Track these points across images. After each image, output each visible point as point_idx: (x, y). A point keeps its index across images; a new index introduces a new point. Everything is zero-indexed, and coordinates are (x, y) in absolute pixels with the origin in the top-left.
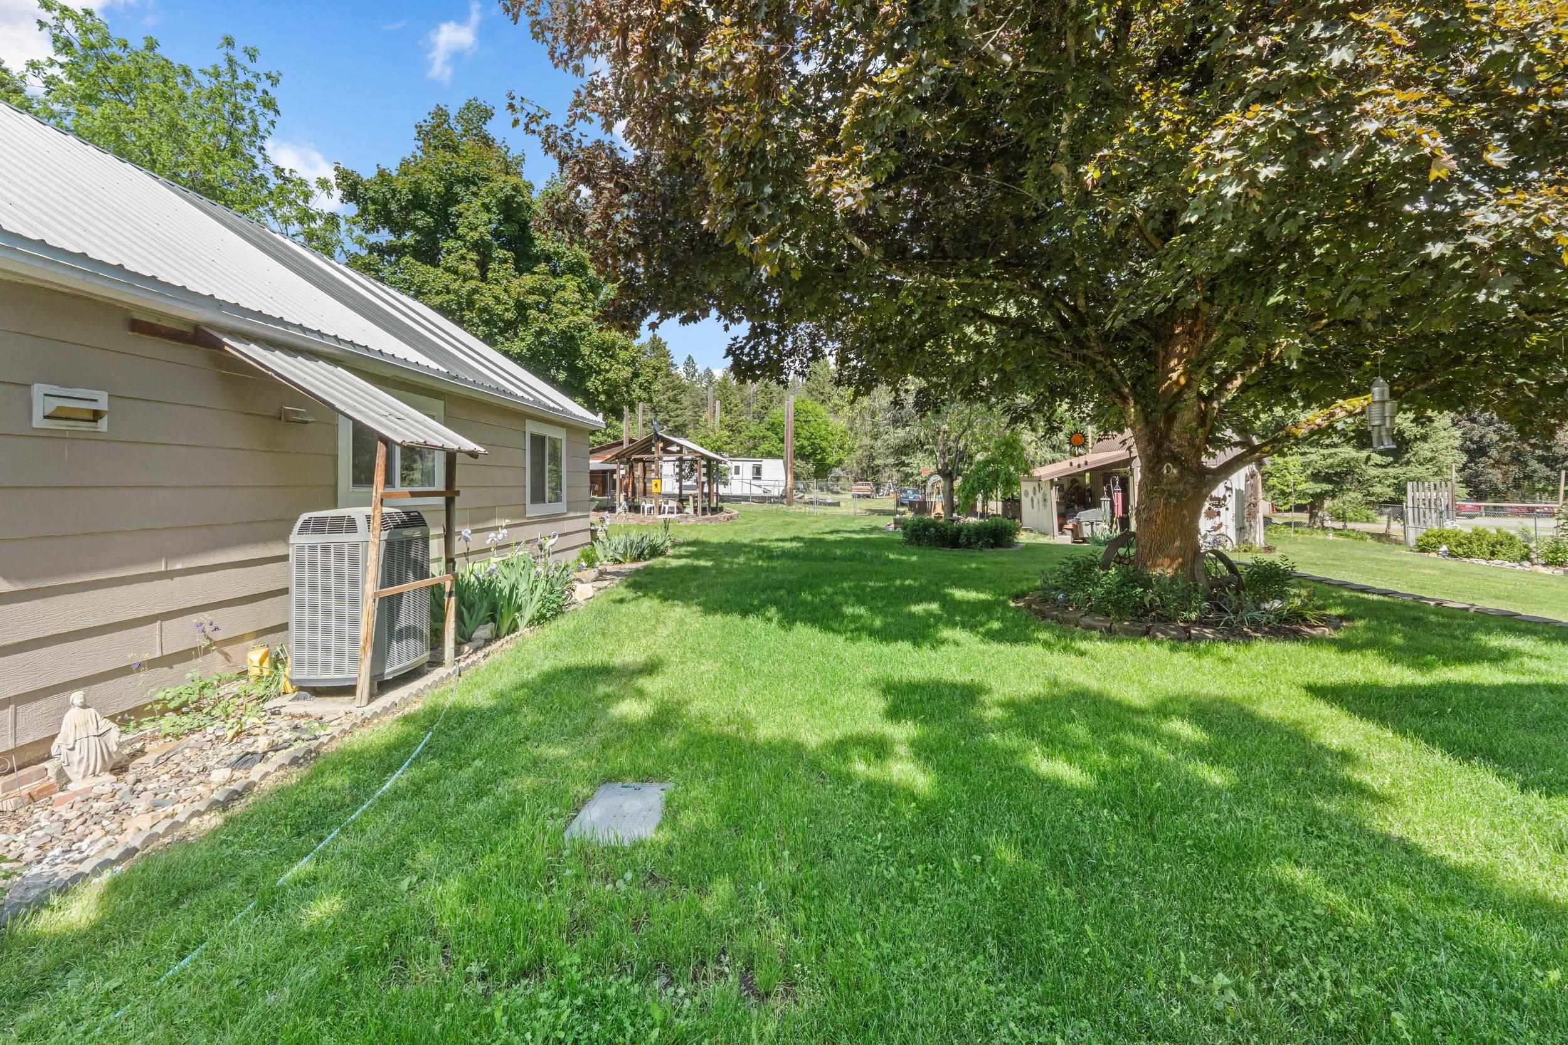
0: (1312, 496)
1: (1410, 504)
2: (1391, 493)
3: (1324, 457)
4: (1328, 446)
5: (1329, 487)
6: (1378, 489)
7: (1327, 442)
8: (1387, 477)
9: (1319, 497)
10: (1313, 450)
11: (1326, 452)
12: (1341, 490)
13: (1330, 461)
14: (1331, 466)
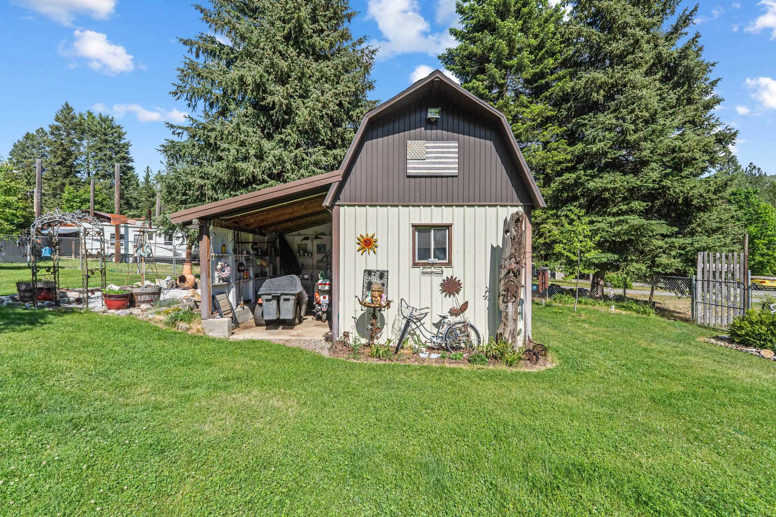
0: (596, 266)
1: (699, 277)
2: (678, 264)
3: (611, 225)
4: (614, 215)
5: (612, 257)
6: (663, 260)
7: (615, 210)
8: (672, 247)
9: (604, 267)
10: (600, 219)
11: (612, 219)
12: (626, 260)
13: (617, 229)
14: (618, 234)
